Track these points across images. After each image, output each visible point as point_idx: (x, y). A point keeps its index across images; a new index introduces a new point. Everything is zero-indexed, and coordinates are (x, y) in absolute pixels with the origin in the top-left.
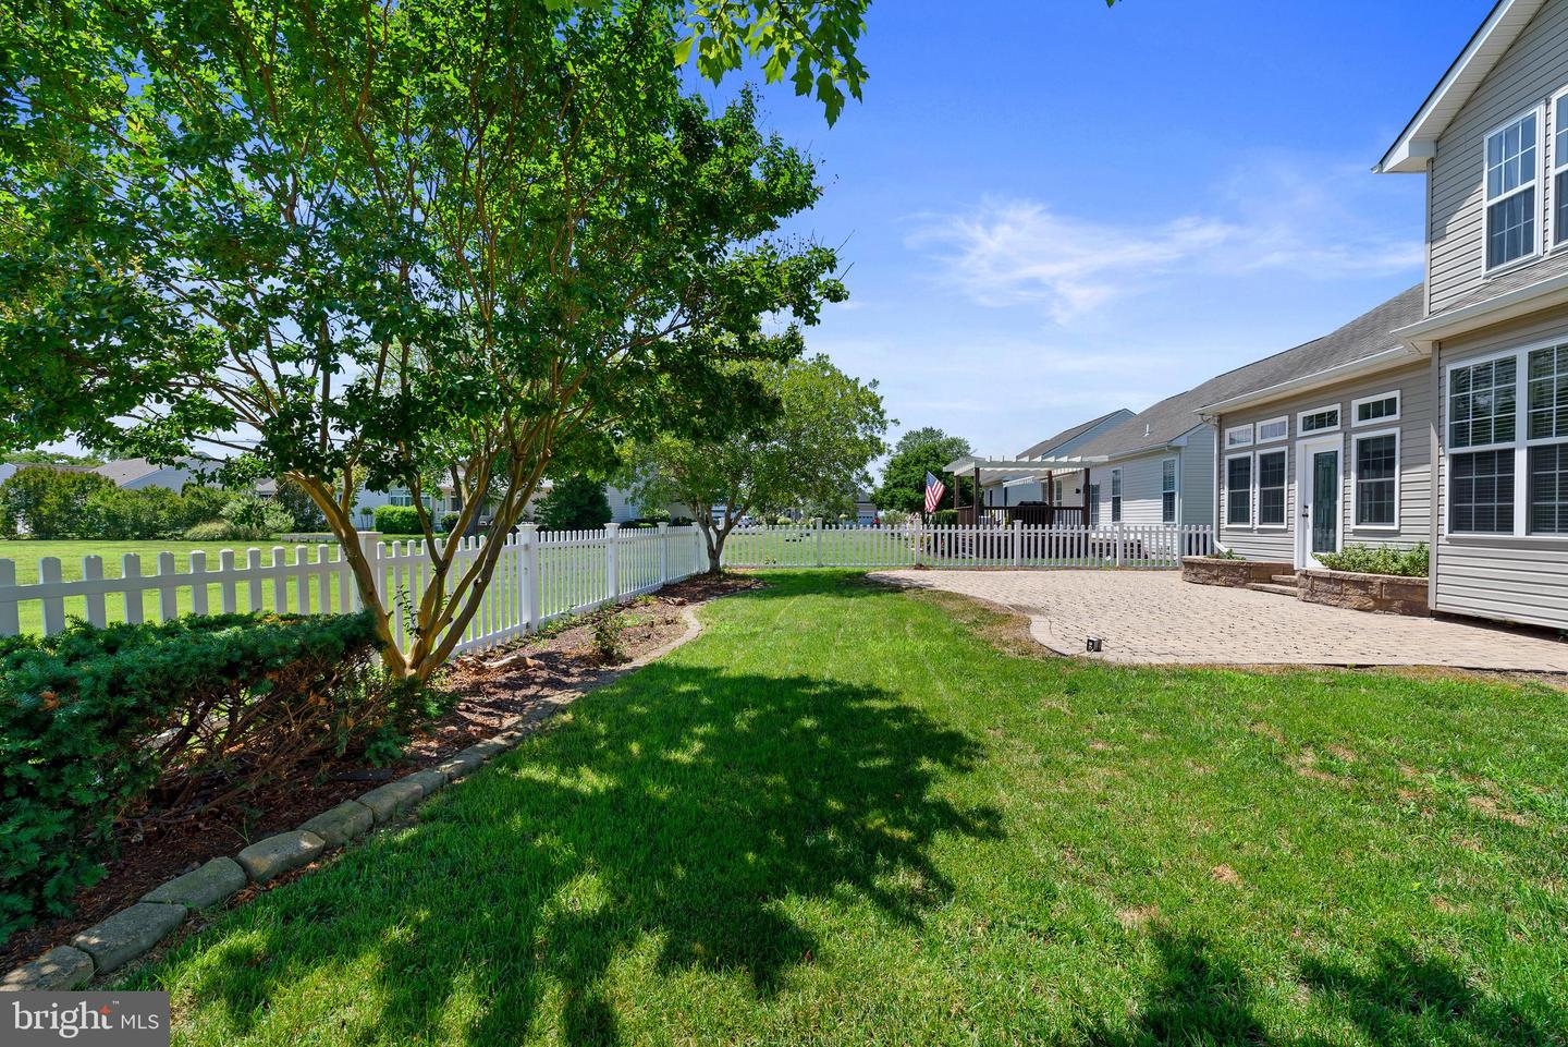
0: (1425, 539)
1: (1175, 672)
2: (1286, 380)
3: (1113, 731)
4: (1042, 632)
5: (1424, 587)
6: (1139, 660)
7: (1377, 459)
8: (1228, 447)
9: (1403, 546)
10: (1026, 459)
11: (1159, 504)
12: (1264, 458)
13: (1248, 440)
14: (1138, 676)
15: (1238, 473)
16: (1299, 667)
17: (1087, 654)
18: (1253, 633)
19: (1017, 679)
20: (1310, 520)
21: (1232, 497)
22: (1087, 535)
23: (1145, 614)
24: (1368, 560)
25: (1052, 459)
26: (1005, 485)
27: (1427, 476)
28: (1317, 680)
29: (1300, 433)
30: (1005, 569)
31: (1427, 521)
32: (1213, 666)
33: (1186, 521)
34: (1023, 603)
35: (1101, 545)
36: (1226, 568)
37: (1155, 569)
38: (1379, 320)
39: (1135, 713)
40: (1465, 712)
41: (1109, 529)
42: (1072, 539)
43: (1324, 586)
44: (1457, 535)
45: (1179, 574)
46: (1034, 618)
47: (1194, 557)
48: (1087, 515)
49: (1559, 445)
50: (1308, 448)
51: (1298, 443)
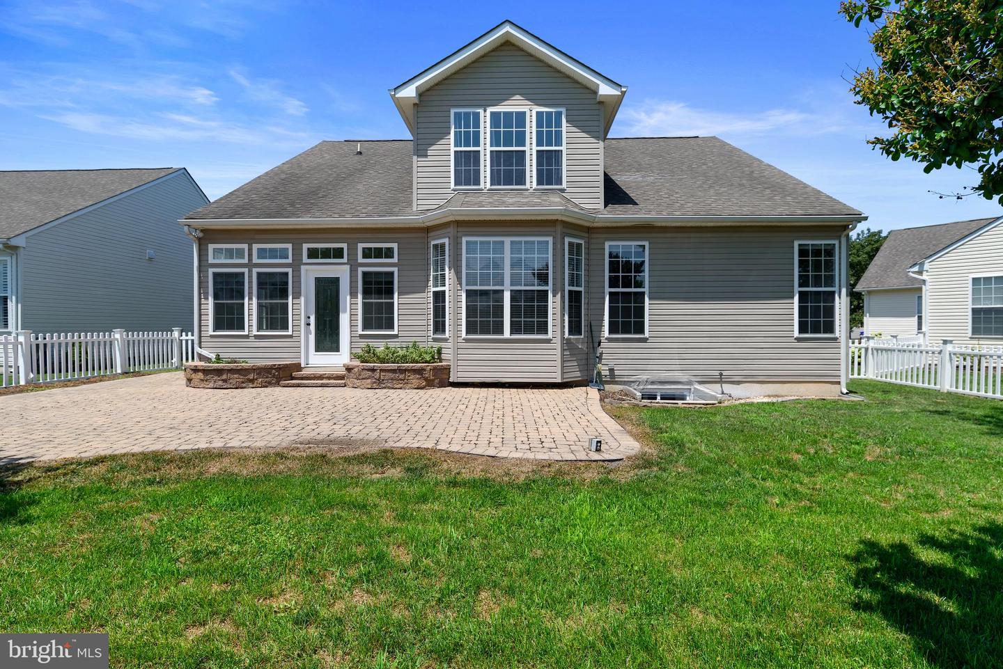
7: (378, 287)
8: (212, 260)
9: (399, 345)
12: (261, 275)
13: (243, 257)
20: (312, 327)
21: (220, 308)
29: (305, 259)
31: (418, 329)
44: (470, 337)
49: (525, 291)
50: (311, 272)
51: (303, 268)
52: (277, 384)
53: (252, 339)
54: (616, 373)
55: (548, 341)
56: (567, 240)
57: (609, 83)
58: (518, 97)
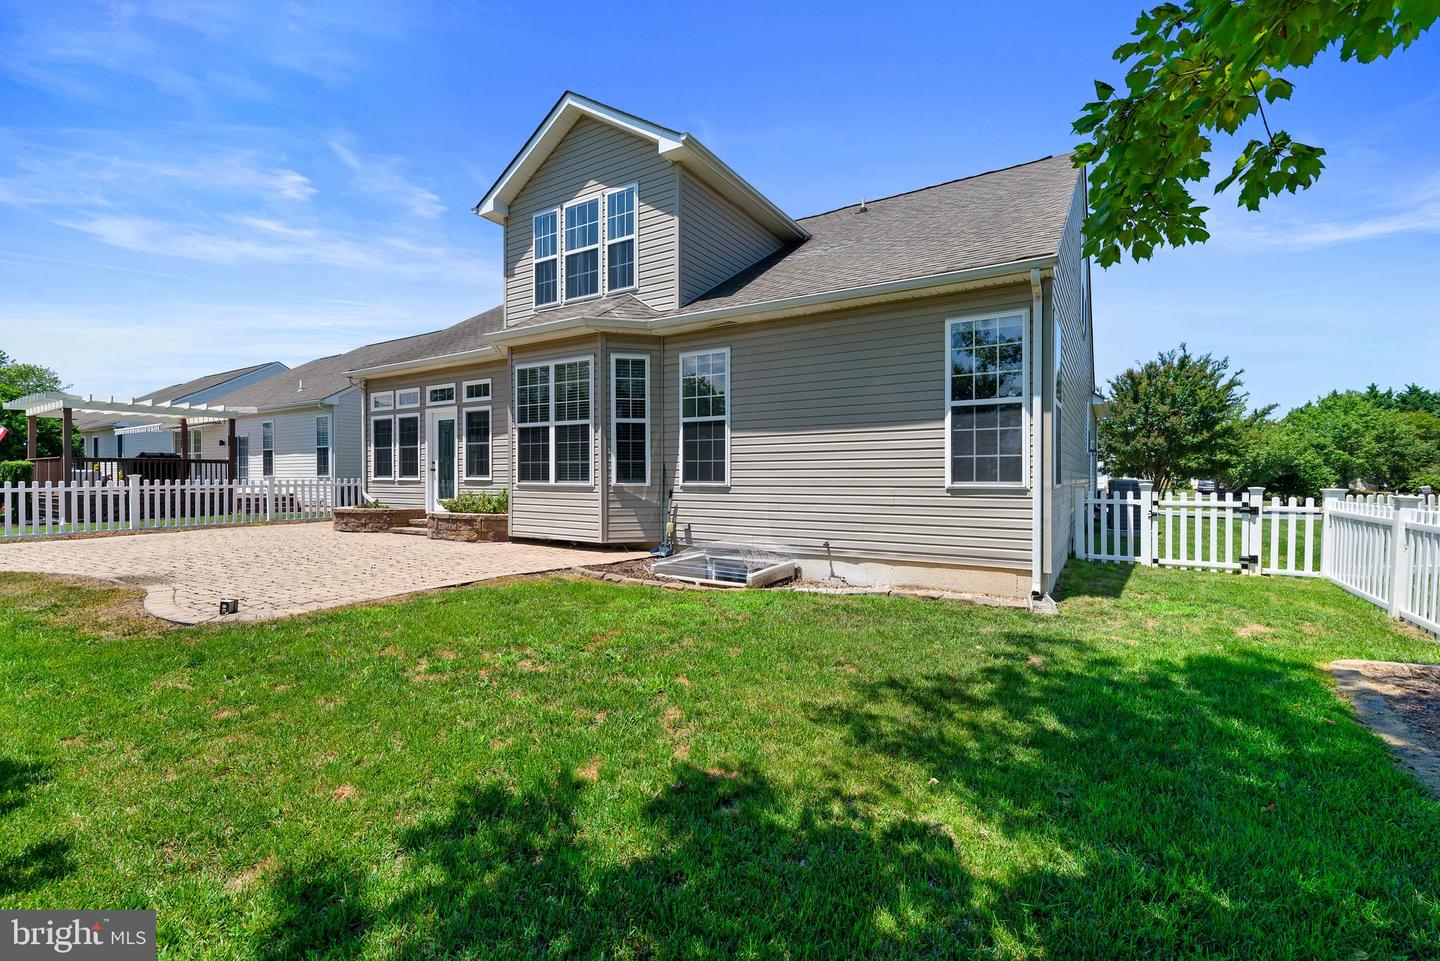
0: (506, 486)
1: (315, 619)
2: (418, 357)
3: (242, 693)
4: (160, 604)
5: (505, 521)
6: (280, 613)
7: (478, 427)
8: (373, 409)
9: (493, 492)
10: (148, 403)
11: (313, 458)
12: (402, 421)
13: (391, 404)
14: (277, 629)
15: (382, 431)
16: (423, 593)
17: (220, 618)
18: (390, 571)
19: (116, 667)
20: (437, 473)
21: (378, 454)
22: (231, 491)
23: (292, 566)
24: (473, 503)
25: (186, 406)
26: (118, 432)
27: (506, 442)
28: (434, 601)
29: (429, 403)
30: (115, 533)
31: (506, 474)
32: (352, 606)
33: (339, 474)
34: (137, 573)
35: (248, 500)
36: (372, 516)
37: (308, 522)
38: (480, 325)
39: (270, 668)
40: (522, 605)
41: (257, 483)
42: (212, 495)
43: (445, 525)
44: (523, 483)
45: (332, 523)
46: (150, 589)
47: (346, 508)
48: (234, 468)
49: (570, 426)
50: (434, 416)
51: (427, 411)
52: (386, 530)
53: (396, 485)
54: (694, 535)
55: (590, 490)
56: (614, 357)
57: (670, 135)
58: (592, 182)
